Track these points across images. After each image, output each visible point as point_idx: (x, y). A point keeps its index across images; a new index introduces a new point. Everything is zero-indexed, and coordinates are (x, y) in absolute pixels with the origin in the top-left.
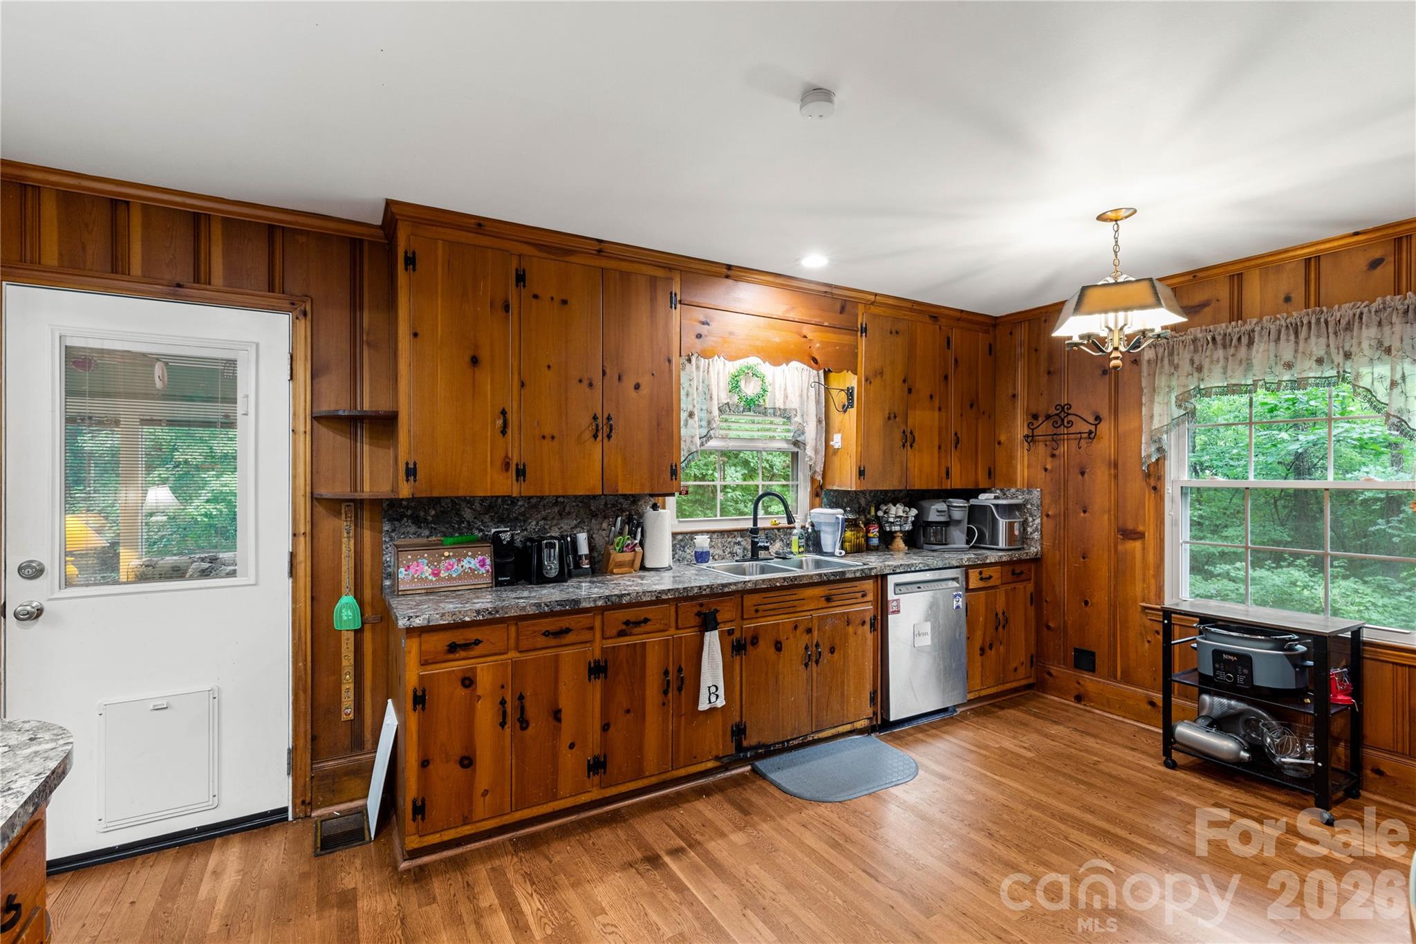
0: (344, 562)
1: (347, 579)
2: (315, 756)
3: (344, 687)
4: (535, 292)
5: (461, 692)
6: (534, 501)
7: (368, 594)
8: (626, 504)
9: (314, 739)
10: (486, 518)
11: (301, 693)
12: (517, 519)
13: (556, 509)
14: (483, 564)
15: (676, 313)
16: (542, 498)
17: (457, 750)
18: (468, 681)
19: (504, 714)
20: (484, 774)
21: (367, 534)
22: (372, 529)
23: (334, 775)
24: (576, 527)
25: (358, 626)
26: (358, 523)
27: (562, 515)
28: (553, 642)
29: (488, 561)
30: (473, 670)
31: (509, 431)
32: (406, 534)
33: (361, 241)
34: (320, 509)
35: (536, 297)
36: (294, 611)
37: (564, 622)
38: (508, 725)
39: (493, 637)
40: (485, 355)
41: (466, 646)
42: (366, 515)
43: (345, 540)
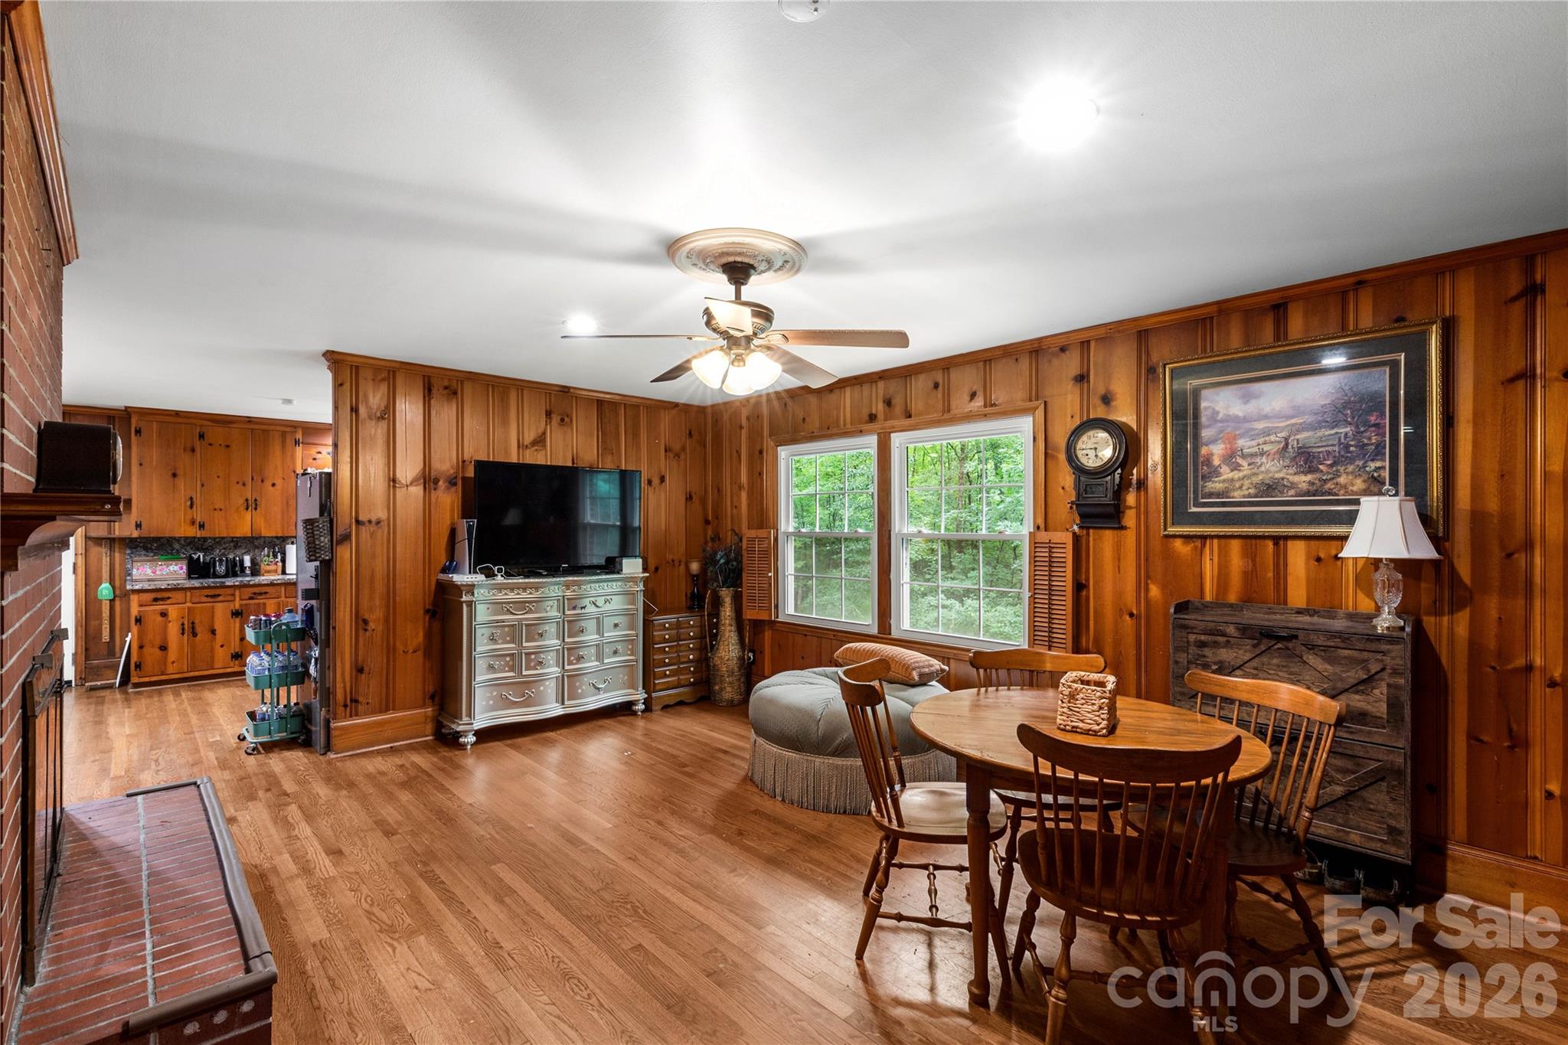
0: (104, 567)
1: (106, 574)
2: (87, 658)
3: (104, 627)
4: (210, 442)
5: (160, 618)
6: (217, 540)
7: (117, 583)
8: (278, 542)
9: (86, 649)
10: (188, 548)
11: (79, 628)
12: (207, 549)
13: (232, 544)
14: (181, 568)
15: (299, 450)
16: (223, 538)
17: (158, 642)
18: (164, 614)
19: (183, 629)
20: (172, 655)
21: (117, 555)
22: (120, 552)
23: (98, 667)
24: (245, 553)
25: (112, 597)
26: (112, 549)
27: (236, 547)
28: (209, 600)
29: (185, 567)
30: (167, 610)
31: (195, 507)
32: (140, 555)
33: (114, 417)
34: (90, 543)
35: (210, 444)
36: (75, 590)
37: (218, 592)
38: (186, 635)
39: (179, 596)
40: (180, 472)
41: (163, 599)
42: (117, 546)
43: (104, 558)
